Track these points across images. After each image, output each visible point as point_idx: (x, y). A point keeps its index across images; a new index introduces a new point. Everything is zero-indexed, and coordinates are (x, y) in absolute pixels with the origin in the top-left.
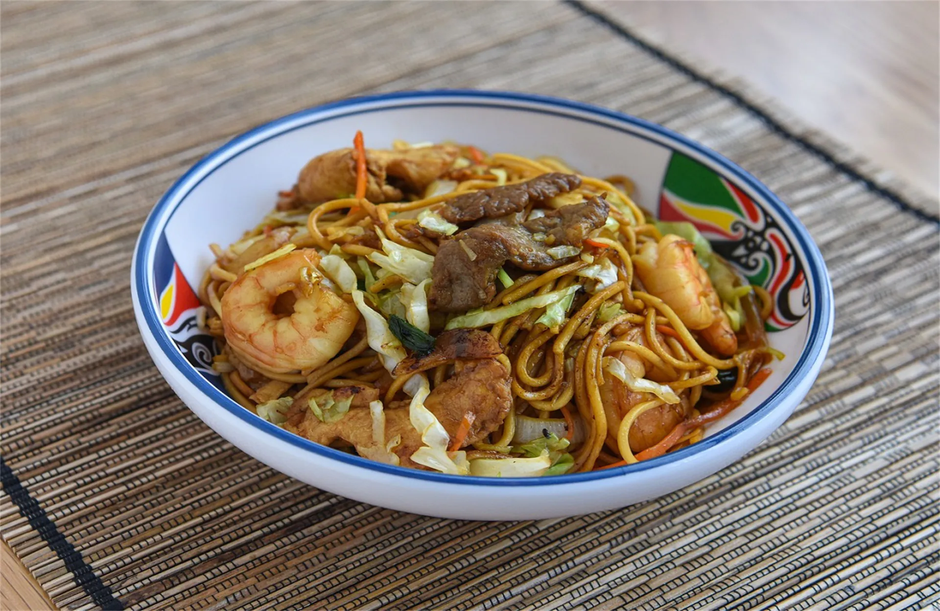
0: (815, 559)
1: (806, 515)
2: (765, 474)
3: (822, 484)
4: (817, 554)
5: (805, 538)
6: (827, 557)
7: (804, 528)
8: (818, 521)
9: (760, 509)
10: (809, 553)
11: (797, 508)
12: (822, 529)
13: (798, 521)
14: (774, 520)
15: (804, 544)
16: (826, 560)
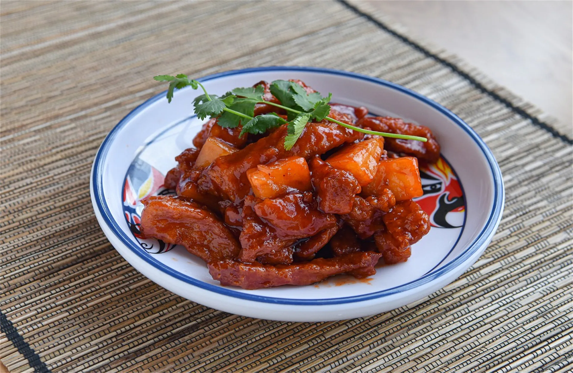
0: (496, 356)
1: (491, 328)
2: (466, 303)
3: (501, 309)
4: (497, 353)
5: (490, 343)
6: (504, 354)
7: (489, 337)
8: (498, 332)
9: (462, 325)
10: (492, 352)
11: (485, 324)
12: (500, 337)
13: (486, 332)
14: (471, 332)
15: (489, 347)
16: (502, 357)
